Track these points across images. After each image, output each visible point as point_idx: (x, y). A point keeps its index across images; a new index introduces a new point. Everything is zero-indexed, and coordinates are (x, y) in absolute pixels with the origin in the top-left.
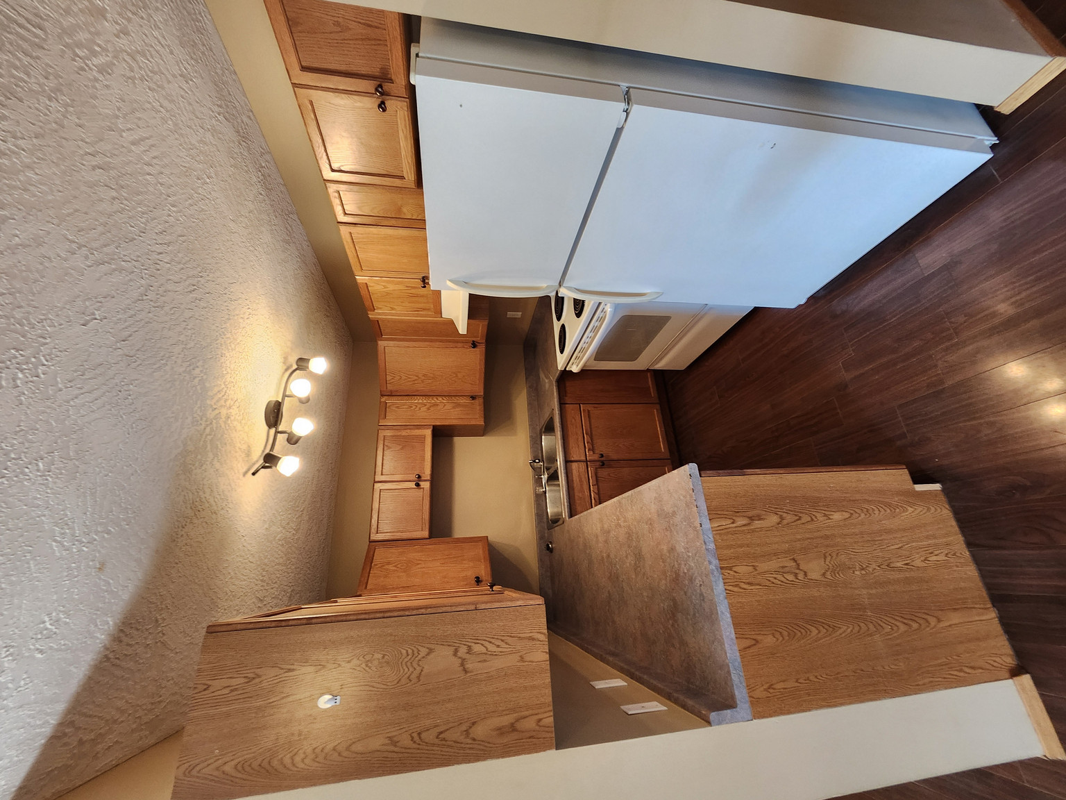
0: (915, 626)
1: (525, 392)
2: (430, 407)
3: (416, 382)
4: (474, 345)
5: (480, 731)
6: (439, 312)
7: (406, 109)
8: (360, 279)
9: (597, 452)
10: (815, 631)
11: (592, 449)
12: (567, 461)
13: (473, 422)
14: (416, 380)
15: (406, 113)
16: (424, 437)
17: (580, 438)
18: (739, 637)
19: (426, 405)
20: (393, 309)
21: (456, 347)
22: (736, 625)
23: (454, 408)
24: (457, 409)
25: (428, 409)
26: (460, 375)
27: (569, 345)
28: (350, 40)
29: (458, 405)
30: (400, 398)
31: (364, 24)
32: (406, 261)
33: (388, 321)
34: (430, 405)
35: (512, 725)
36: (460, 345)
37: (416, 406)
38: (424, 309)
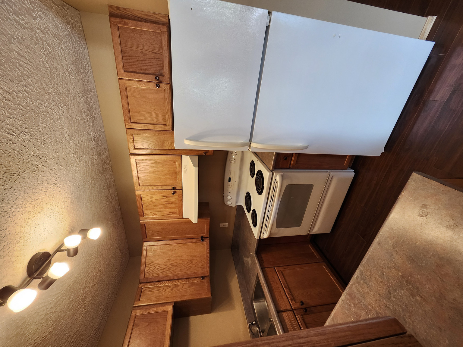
1: (236, 276)
2: (173, 288)
3: (165, 270)
4: (203, 239)
6: (181, 214)
7: (169, 88)
8: (138, 193)
9: (297, 301)
11: (293, 299)
12: (279, 312)
13: (203, 296)
14: (165, 268)
15: (169, 90)
16: (166, 312)
17: (282, 292)
19: (170, 287)
20: (155, 214)
21: (192, 242)
23: (189, 287)
24: (192, 287)
25: (172, 290)
26: (194, 262)
27: (259, 217)
28: (147, 59)
29: (193, 284)
30: (152, 283)
31: (153, 52)
32: (164, 177)
33: (151, 224)
34: (173, 286)
36: (194, 240)
37: (163, 288)
38: (173, 213)
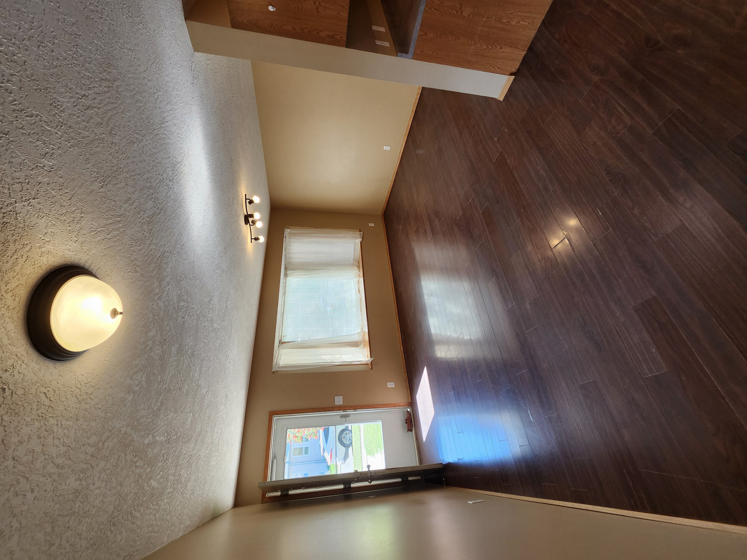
0: (490, 47)
5: (322, 34)
10: (450, 37)
18: (421, 30)
22: (422, 25)
35: (333, 36)
